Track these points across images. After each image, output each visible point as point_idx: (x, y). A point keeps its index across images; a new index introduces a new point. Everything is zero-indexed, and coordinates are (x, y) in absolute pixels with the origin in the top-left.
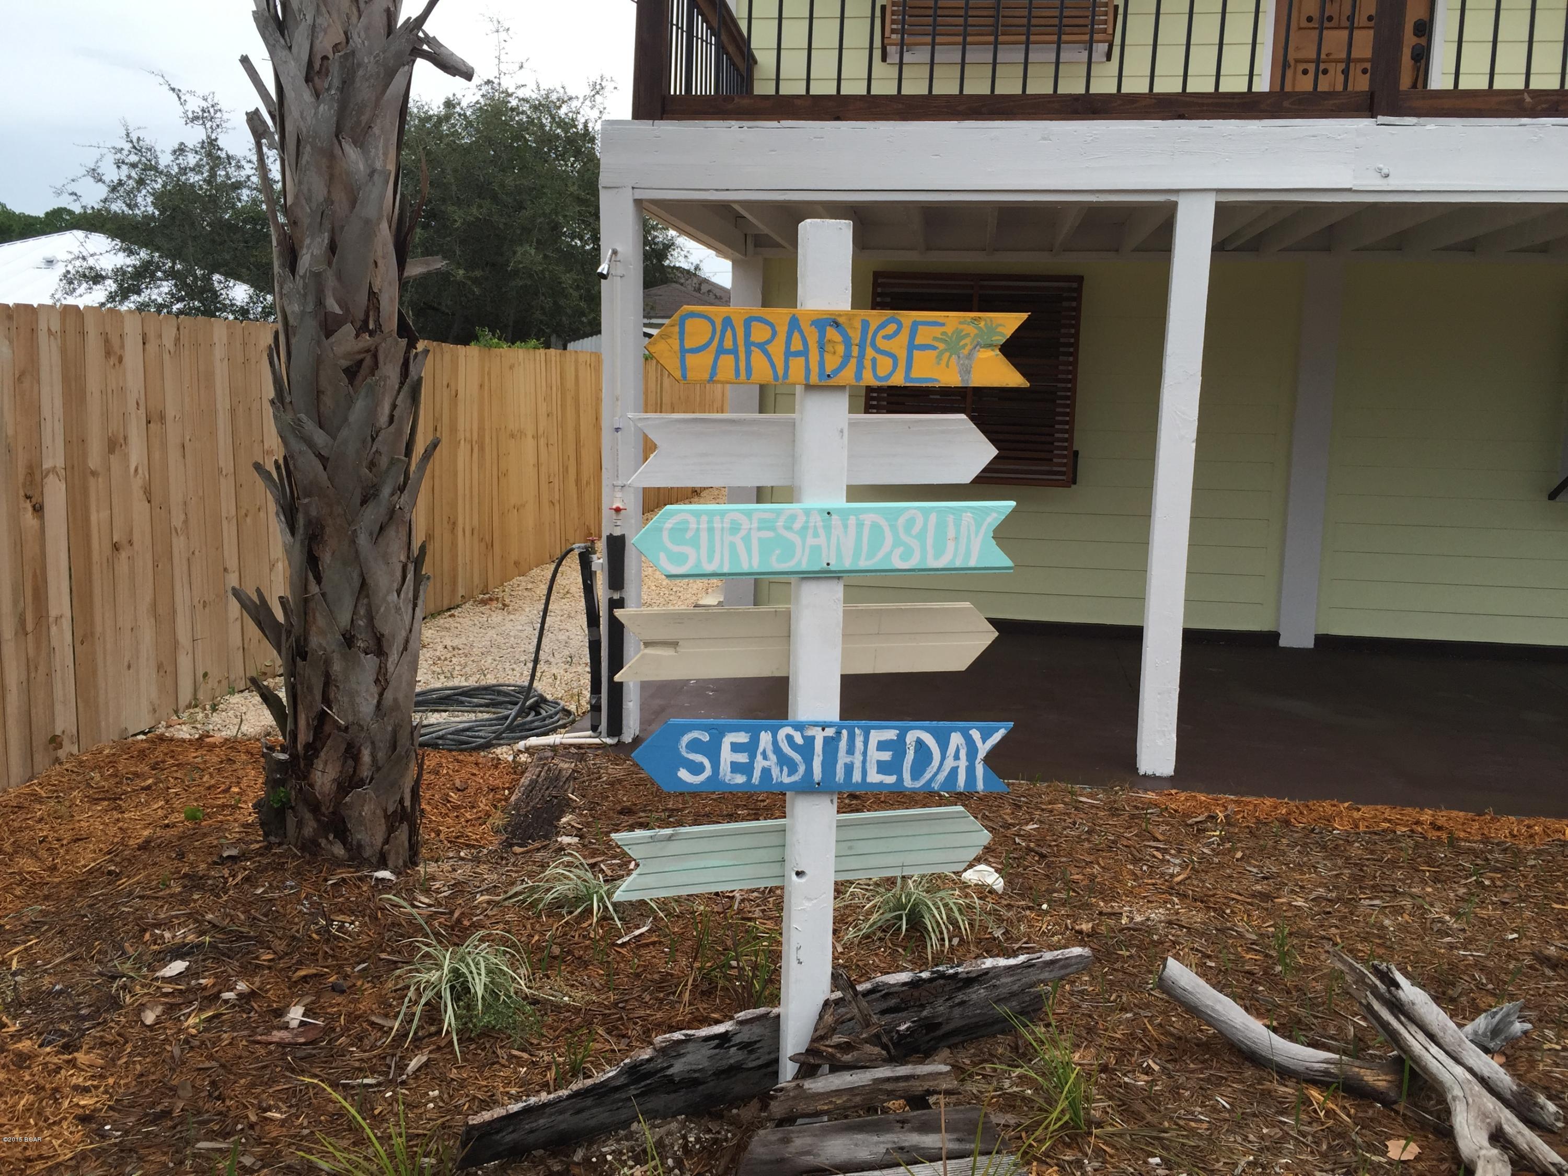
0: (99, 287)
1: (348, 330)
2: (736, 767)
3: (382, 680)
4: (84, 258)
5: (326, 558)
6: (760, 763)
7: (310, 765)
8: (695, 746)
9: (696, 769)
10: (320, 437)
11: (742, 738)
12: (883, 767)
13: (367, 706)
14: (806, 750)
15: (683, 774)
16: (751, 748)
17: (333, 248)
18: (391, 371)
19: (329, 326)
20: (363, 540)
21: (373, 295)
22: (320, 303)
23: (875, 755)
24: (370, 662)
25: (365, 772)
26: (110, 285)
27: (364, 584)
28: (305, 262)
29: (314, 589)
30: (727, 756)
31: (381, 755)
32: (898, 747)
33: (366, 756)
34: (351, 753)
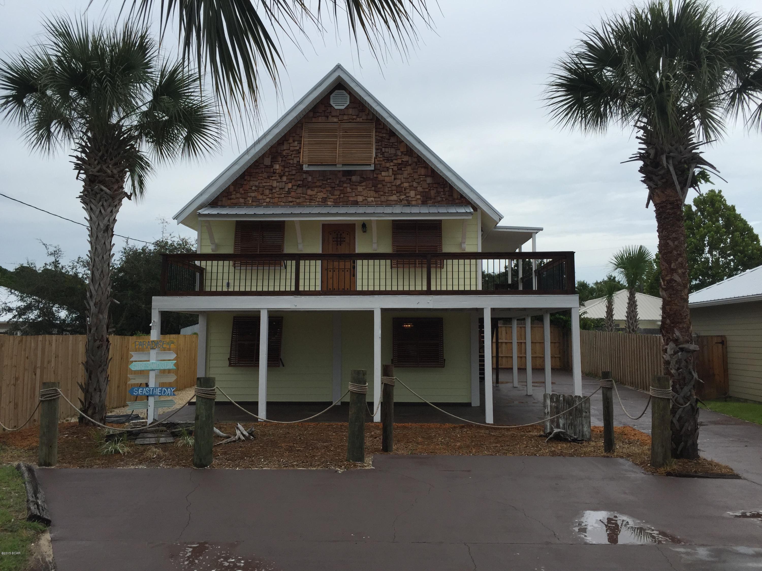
0: (10, 314)
1: (98, 341)
2: (141, 393)
3: (100, 396)
4: (6, 304)
5: (92, 377)
6: (144, 392)
7: (87, 411)
8: (136, 390)
9: (136, 393)
10: (93, 357)
11: (142, 389)
12: (159, 393)
13: (97, 401)
14: (150, 391)
15: (134, 393)
16: (143, 390)
17: (97, 329)
18: (105, 347)
19: (95, 341)
20: (98, 373)
21: (102, 336)
22: (94, 338)
23: (158, 391)
24: (99, 393)
25: (97, 412)
26: (15, 313)
27: (98, 380)
28: (92, 331)
29: (90, 381)
30: (140, 391)
31: (100, 408)
32: (161, 390)
33: (97, 409)
34: (95, 408)
